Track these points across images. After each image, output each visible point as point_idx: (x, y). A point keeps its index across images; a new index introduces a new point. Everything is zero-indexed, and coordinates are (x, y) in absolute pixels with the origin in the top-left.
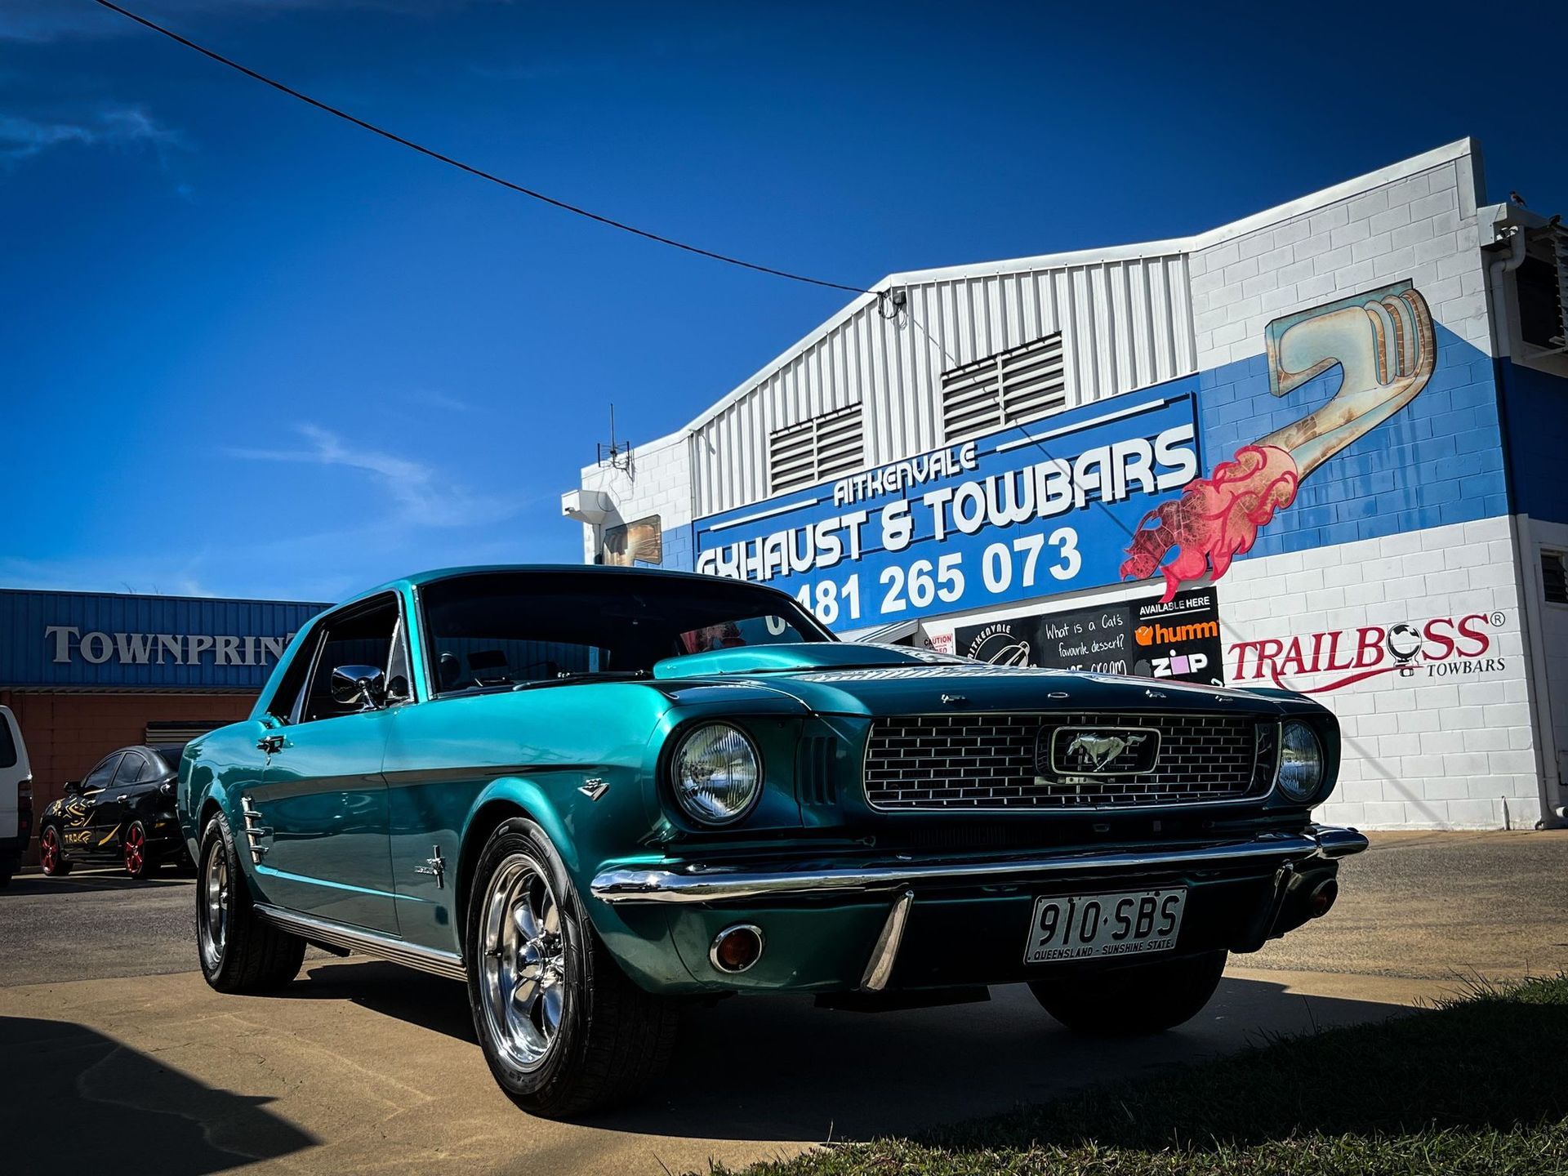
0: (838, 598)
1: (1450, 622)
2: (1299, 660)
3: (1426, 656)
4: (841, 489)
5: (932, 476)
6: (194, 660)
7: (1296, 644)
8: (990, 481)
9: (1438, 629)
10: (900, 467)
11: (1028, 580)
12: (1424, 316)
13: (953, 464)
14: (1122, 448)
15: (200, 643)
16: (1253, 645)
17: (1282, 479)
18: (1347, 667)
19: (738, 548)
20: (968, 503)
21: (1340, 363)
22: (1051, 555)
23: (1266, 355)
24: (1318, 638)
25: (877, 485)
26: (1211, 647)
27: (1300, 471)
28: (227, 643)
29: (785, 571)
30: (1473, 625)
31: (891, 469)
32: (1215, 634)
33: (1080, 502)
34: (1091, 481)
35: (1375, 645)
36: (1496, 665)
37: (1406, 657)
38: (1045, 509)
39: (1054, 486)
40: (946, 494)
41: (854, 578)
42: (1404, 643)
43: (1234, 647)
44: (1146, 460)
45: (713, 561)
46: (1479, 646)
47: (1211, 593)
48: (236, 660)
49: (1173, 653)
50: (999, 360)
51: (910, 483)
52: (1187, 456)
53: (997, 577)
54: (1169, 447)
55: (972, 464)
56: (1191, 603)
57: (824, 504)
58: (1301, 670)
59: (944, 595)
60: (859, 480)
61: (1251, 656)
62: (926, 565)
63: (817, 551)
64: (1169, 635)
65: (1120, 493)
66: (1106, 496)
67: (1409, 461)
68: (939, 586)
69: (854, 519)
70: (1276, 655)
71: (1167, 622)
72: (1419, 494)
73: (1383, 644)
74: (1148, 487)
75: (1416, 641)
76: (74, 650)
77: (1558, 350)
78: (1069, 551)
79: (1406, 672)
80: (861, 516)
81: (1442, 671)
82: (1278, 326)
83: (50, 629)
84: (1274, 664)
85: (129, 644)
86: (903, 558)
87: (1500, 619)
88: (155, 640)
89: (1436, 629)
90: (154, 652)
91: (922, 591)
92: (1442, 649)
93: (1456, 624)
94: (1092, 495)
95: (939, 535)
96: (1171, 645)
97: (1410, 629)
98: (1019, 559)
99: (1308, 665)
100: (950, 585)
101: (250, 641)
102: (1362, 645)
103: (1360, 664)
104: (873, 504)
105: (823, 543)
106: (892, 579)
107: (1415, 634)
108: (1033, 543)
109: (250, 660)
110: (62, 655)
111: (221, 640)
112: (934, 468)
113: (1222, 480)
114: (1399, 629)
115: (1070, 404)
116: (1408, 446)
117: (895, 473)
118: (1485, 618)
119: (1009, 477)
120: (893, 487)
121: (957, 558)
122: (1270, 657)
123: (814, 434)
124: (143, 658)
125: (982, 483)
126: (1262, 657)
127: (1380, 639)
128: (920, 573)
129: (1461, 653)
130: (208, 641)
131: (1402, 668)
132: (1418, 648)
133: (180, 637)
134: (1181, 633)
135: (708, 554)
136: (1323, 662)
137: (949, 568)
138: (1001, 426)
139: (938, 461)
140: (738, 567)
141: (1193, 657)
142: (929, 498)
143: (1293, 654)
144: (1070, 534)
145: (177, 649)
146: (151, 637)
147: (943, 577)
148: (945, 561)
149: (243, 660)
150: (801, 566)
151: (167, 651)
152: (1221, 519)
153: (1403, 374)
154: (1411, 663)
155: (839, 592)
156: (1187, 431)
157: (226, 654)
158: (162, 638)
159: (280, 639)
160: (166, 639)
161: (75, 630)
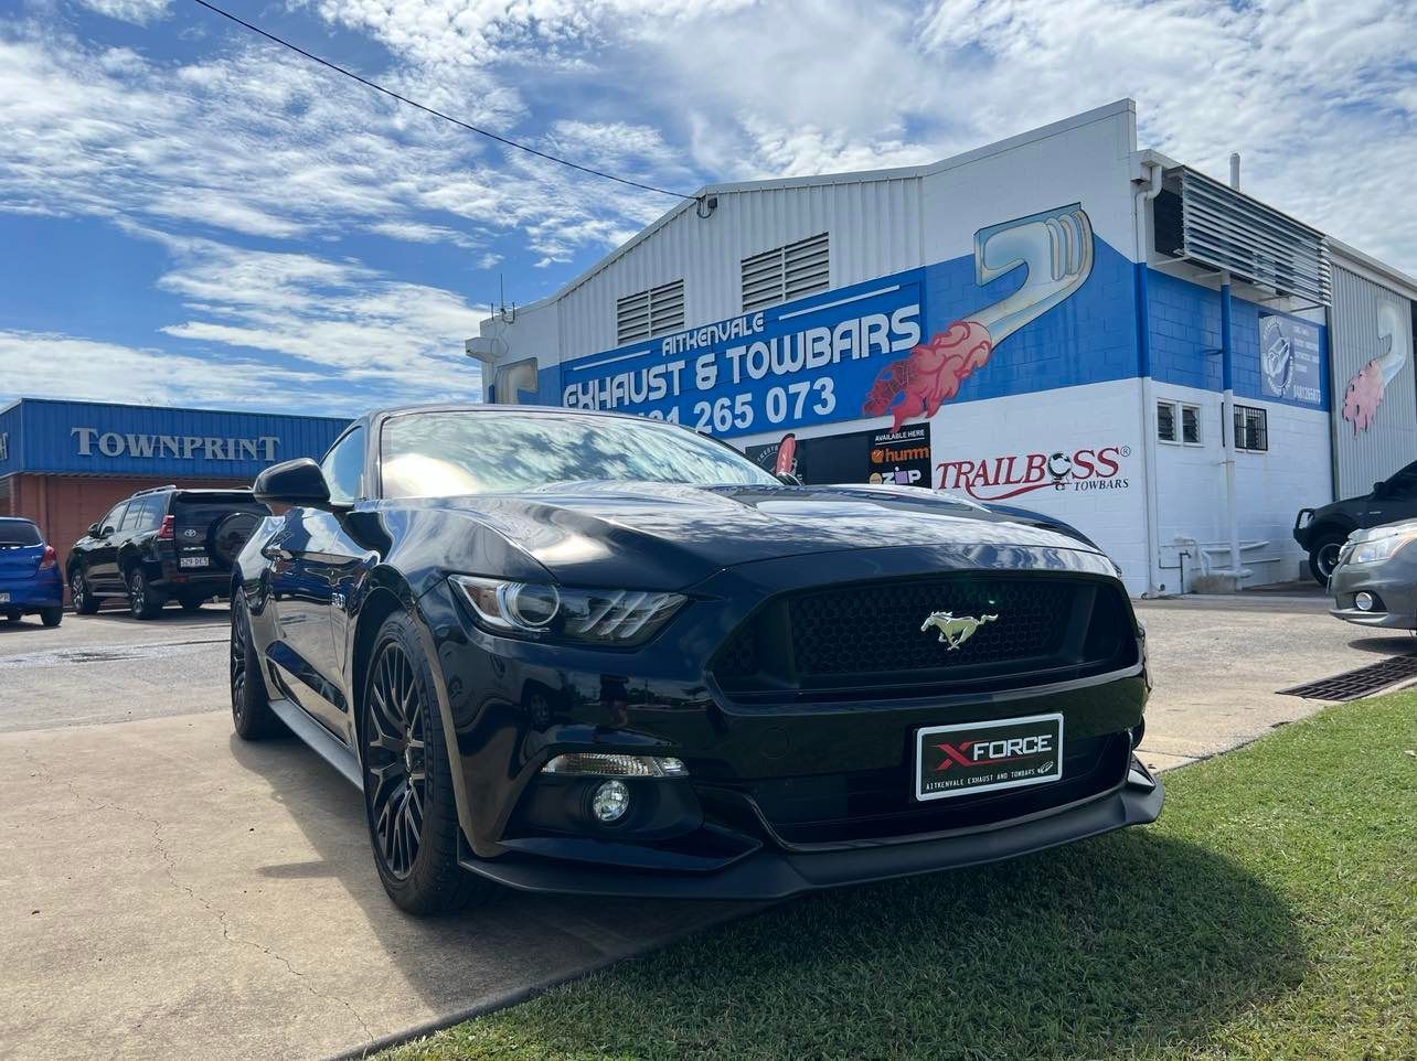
1: (1092, 453)
2: (985, 475)
3: (1074, 476)
4: (668, 344)
5: (733, 337)
6: (188, 454)
7: (984, 465)
8: (774, 342)
9: (1083, 457)
10: (710, 329)
11: (798, 414)
12: (1088, 230)
13: (748, 329)
14: (868, 321)
15: (193, 442)
16: (954, 465)
17: (981, 346)
18: (1019, 482)
19: (593, 385)
20: (758, 357)
21: (1026, 263)
22: (815, 397)
23: (974, 255)
24: (1000, 461)
25: (693, 342)
26: (924, 465)
27: (995, 341)
28: (214, 443)
29: (627, 403)
30: (1108, 455)
31: (704, 330)
32: (927, 456)
33: (837, 359)
34: (845, 344)
35: (1039, 467)
36: (1122, 484)
37: (1060, 476)
38: (812, 363)
39: (819, 347)
40: (742, 350)
41: (675, 410)
42: (1059, 466)
43: (941, 465)
44: (885, 330)
45: (576, 393)
46: (1111, 470)
47: (926, 427)
48: (221, 456)
49: (897, 469)
50: (783, 252)
51: (717, 341)
52: (914, 328)
53: (777, 411)
54: (901, 321)
55: (761, 329)
56: (912, 434)
57: (655, 355)
58: (987, 483)
59: (739, 424)
60: (680, 338)
61: (952, 471)
62: (726, 401)
63: (650, 389)
64: (895, 456)
65: (866, 354)
66: (855, 356)
67: (1071, 336)
68: (735, 417)
69: (676, 367)
70: (969, 472)
71: (893, 447)
72: (1077, 361)
73: (1045, 467)
74: (885, 350)
75: (1068, 465)
76: (94, 446)
77: (1179, 259)
78: (828, 395)
79: (1060, 487)
80: (681, 364)
81: (1084, 487)
82: (983, 235)
83: (74, 430)
84: (968, 479)
85: (137, 442)
86: (711, 396)
87: (1127, 452)
88: (158, 441)
89: (1082, 457)
90: (157, 449)
91: (723, 420)
92: (1087, 471)
93: (1096, 454)
94: (846, 354)
95: (737, 380)
96: (897, 463)
97: (1065, 457)
98: (792, 399)
99: (991, 480)
100: (743, 416)
101: (231, 442)
102: (1030, 467)
103: (1027, 480)
104: (690, 356)
105: (655, 383)
106: (703, 411)
107: (1068, 460)
108: (802, 388)
109: (231, 456)
110: (85, 449)
111: (208, 441)
112: (734, 330)
113: (939, 346)
114: (1057, 456)
115: (832, 287)
116: (1071, 325)
117: (706, 333)
118: (1116, 450)
119: (787, 339)
120: (705, 344)
121: (748, 397)
122: (965, 474)
123: (649, 302)
124: (148, 453)
125: (768, 345)
126: (959, 473)
127: (1044, 462)
128: (723, 407)
129: (1098, 475)
130: (198, 443)
131: (1057, 484)
132: (1069, 470)
133: (177, 438)
134: (904, 455)
135: (571, 388)
136: (1002, 479)
137: (743, 404)
138: (784, 301)
139: (737, 325)
140: (593, 399)
141: (911, 473)
142: (731, 353)
143: (981, 472)
144: (828, 382)
145: (175, 447)
146: (154, 437)
147: (738, 411)
148: (740, 399)
150: (638, 399)
151: (167, 448)
152: (935, 375)
153: (1068, 272)
154: (1064, 480)
155: (664, 419)
156: (914, 310)
157: (213, 451)
158: (163, 438)
159: (255, 441)
160: (166, 439)
161: (94, 431)
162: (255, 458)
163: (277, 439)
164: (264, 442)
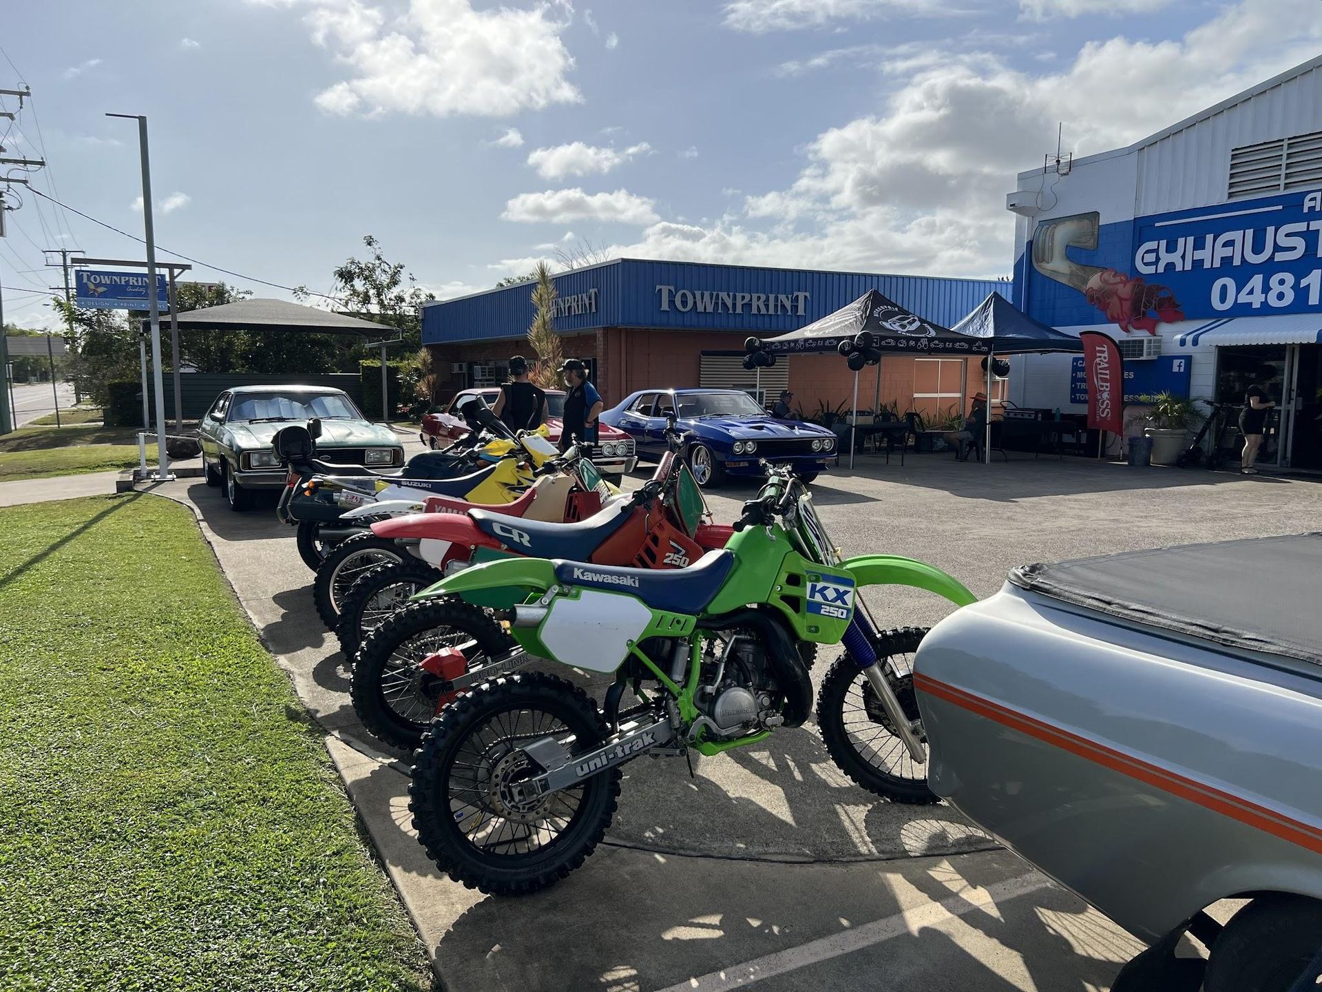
0: (1295, 287)
6: (739, 310)
15: (743, 298)
19: (1185, 243)
28: (759, 298)
29: (1237, 263)
45: (1156, 251)
48: (763, 311)
57: (1291, 211)
76: (672, 302)
83: (658, 287)
85: (702, 298)
88: (718, 295)
90: (716, 304)
101: (772, 297)
105: (1283, 241)
109: (771, 311)
110: (665, 306)
111: (755, 296)
123: (1284, 152)
124: (710, 309)
130: (747, 299)
133: (731, 294)
140: (1183, 257)
145: (729, 303)
146: (715, 293)
149: (768, 310)
150: (1257, 259)
151: (724, 304)
155: (1297, 282)
157: (758, 306)
158: (721, 294)
159: (790, 296)
160: (723, 295)
161: (672, 288)
162: (789, 313)
163: (808, 294)
164: (797, 296)
